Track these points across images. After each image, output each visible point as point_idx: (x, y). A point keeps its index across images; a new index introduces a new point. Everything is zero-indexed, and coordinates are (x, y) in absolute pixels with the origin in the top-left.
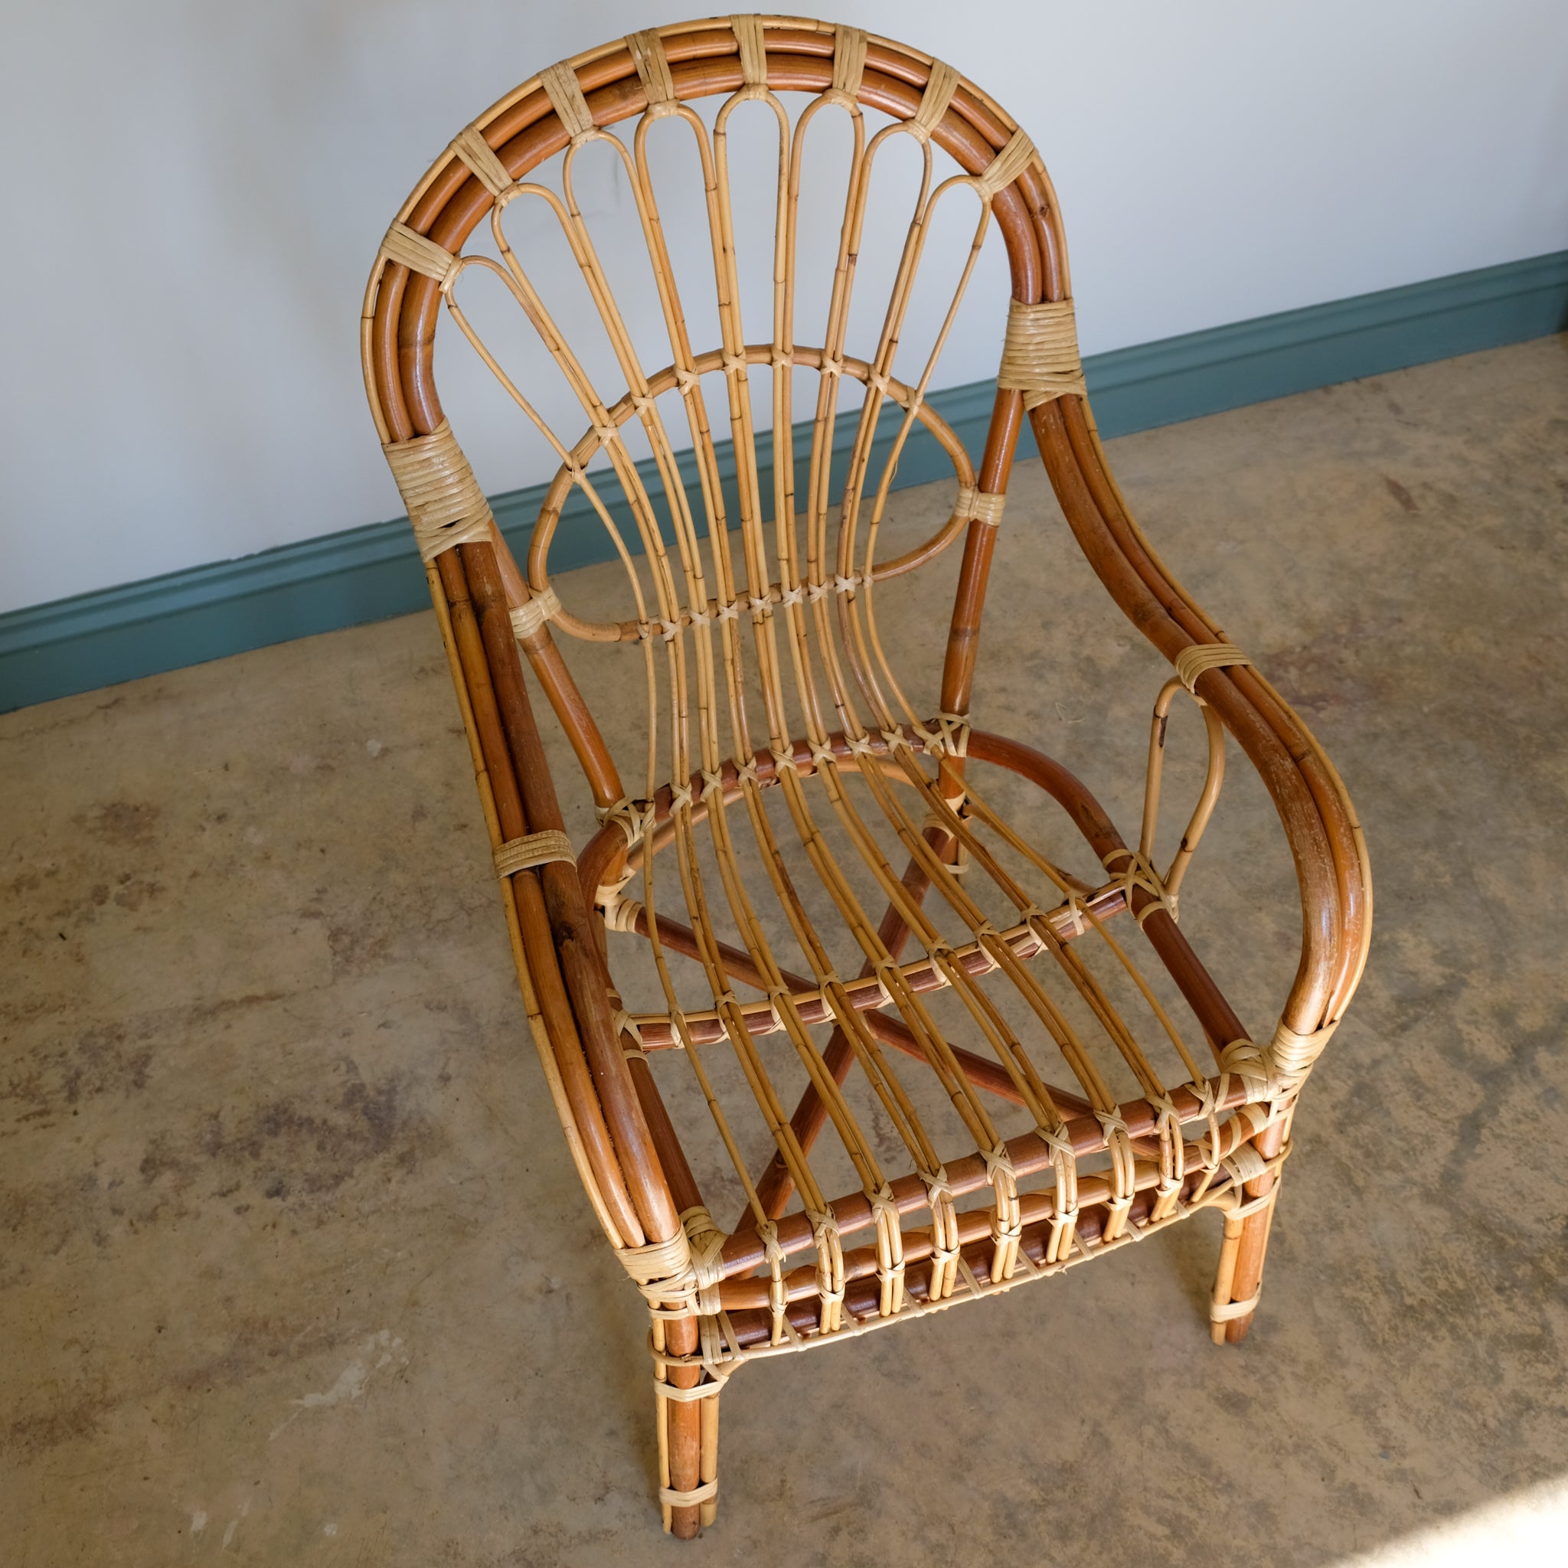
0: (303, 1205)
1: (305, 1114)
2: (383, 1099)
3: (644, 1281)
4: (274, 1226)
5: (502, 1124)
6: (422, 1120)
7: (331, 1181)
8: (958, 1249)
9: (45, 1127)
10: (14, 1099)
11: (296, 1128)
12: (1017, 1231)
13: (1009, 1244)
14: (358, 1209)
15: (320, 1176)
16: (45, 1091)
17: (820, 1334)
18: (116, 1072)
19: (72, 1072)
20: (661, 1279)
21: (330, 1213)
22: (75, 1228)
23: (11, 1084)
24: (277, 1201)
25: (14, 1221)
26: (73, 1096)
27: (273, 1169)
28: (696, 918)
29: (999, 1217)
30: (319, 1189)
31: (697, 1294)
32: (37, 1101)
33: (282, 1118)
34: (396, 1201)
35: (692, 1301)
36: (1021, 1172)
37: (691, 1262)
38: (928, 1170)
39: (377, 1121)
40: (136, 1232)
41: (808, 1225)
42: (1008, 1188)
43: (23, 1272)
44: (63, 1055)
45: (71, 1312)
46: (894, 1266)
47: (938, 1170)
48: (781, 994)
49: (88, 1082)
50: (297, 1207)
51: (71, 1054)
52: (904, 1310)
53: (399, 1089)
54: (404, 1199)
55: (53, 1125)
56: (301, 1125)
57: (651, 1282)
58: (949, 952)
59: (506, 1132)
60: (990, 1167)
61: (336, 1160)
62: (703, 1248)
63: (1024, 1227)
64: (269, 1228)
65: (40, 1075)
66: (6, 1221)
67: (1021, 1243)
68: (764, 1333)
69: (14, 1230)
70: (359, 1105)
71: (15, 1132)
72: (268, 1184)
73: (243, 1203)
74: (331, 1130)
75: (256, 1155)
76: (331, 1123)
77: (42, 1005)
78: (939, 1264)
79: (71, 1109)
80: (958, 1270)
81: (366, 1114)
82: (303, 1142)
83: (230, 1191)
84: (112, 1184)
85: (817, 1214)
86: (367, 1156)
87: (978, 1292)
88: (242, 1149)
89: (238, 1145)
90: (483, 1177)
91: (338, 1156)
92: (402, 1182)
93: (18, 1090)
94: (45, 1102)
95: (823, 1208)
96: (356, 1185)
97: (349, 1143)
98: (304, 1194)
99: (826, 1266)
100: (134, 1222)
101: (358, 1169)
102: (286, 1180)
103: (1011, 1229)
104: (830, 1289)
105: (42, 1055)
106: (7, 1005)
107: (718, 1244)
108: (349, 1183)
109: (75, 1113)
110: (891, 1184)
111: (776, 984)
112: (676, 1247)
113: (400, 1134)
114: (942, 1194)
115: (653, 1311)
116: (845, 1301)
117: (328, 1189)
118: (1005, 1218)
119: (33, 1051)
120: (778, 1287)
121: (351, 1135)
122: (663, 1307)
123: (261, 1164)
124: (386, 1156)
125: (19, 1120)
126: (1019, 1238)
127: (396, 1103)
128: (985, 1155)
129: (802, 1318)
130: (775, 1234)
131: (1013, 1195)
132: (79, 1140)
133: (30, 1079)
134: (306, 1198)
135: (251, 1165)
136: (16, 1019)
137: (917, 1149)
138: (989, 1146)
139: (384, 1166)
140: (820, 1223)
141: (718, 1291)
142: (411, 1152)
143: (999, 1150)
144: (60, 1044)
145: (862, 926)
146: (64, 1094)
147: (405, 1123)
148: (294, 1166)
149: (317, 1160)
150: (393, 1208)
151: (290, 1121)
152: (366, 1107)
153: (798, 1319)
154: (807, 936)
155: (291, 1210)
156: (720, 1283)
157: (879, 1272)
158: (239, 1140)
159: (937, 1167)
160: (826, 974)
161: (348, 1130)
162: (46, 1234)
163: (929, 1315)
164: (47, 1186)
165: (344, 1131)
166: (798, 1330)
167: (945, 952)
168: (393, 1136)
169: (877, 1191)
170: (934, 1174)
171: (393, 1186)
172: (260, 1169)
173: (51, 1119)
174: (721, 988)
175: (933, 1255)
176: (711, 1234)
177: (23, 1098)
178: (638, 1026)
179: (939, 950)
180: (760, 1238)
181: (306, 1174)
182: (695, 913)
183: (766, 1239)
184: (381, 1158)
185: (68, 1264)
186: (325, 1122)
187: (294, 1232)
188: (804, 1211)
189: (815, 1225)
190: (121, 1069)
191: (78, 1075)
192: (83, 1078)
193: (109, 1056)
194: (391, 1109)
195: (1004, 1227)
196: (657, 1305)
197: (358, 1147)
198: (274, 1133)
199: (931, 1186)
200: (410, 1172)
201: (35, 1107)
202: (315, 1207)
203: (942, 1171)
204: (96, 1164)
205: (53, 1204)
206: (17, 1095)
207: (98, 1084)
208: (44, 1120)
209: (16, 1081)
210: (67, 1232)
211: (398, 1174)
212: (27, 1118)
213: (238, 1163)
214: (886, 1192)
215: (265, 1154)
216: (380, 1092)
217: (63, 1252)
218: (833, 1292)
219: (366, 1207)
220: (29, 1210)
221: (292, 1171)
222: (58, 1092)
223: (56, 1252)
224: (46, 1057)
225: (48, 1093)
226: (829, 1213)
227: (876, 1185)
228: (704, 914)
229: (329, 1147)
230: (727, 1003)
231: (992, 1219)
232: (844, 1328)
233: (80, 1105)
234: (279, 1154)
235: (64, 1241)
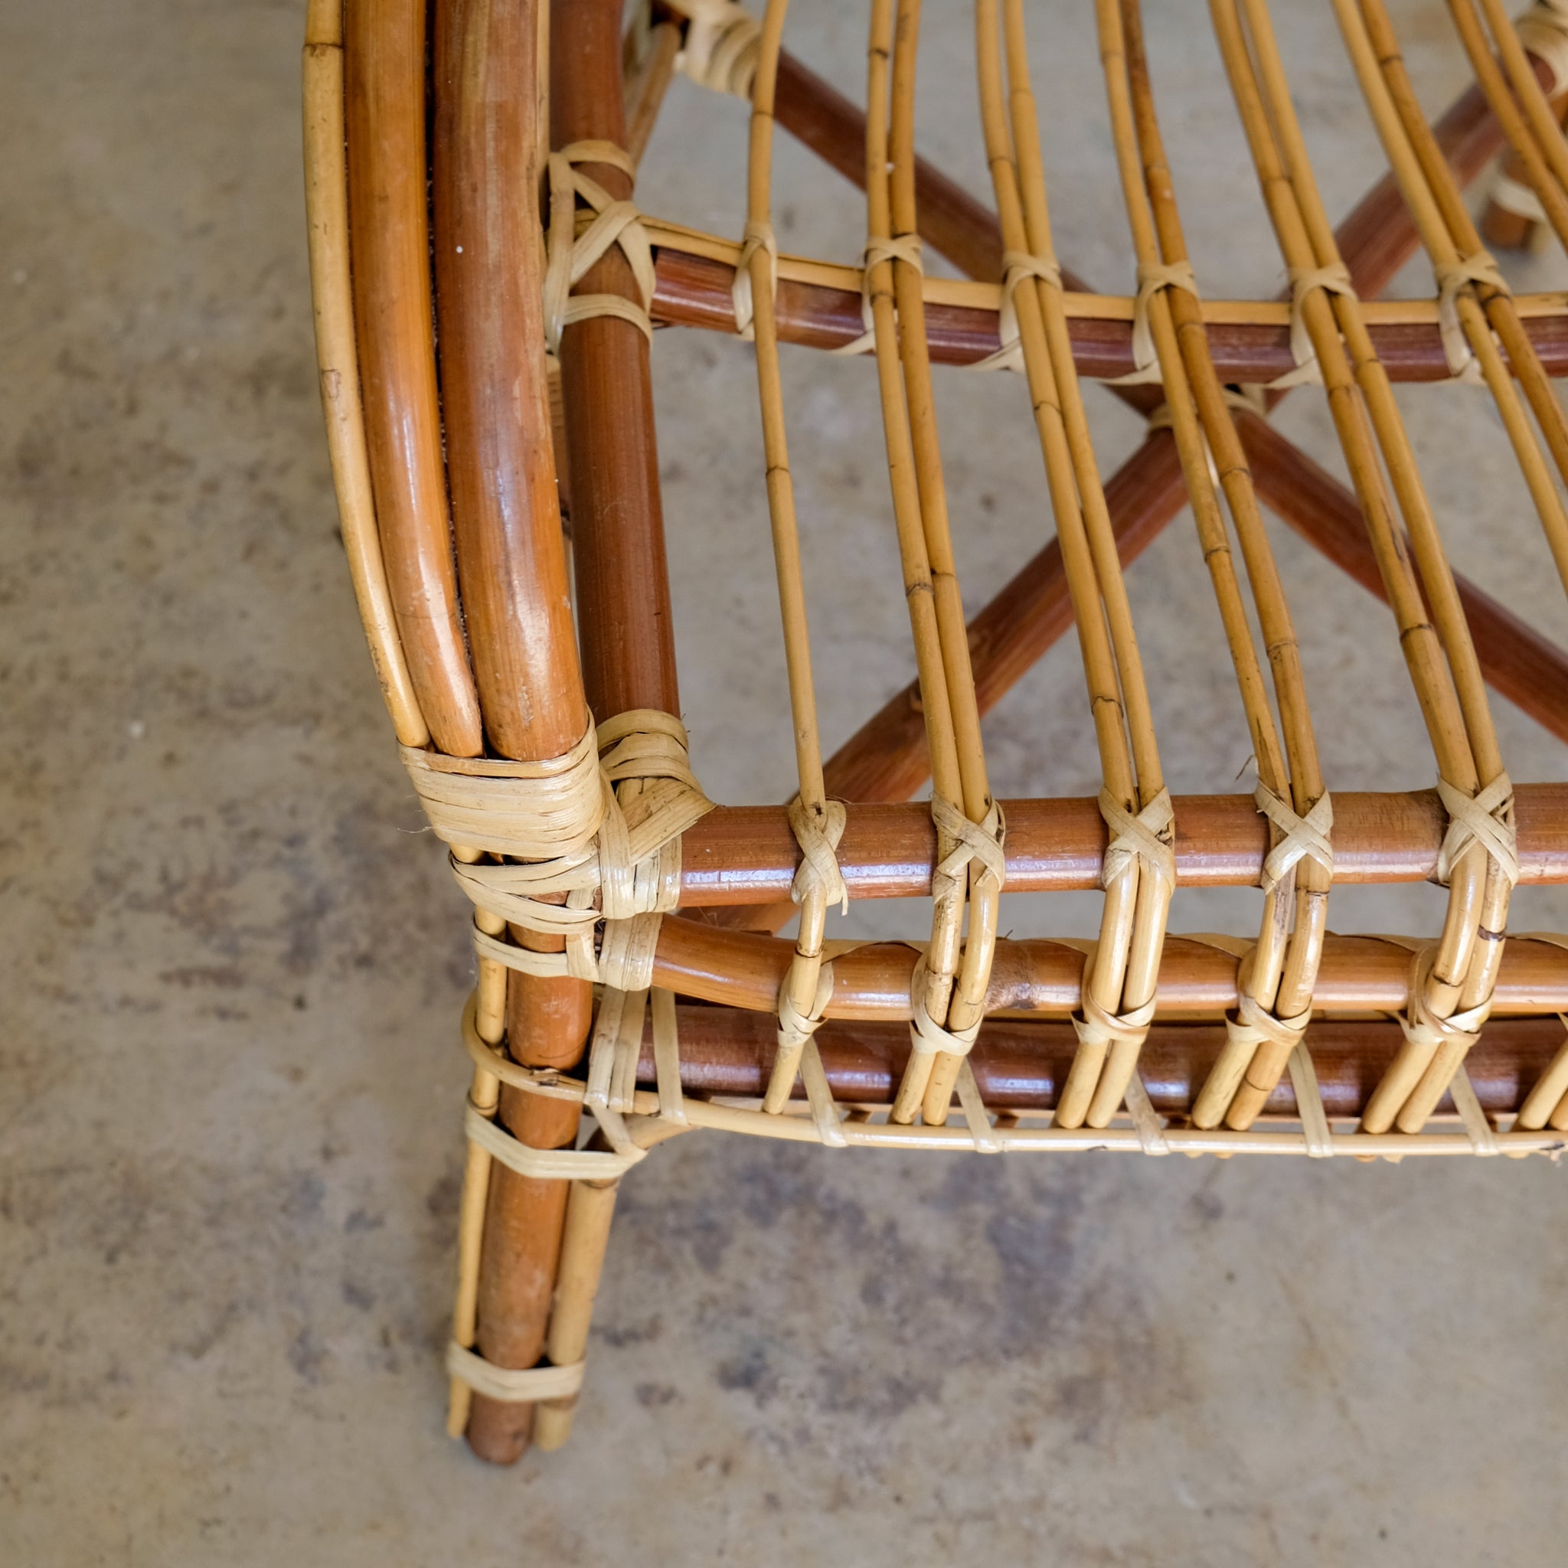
0: (804, 1435)
1: (845, 1191)
2: (1043, 1213)
3: (468, 854)
4: (726, 1467)
5: (1334, 1383)
6: (1134, 1304)
7: (883, 1395)
8: (1304, 1020)
9: (223, 1014)
10: (162, 920)
11: (817, 1219)
12: (1471, 1021)
13: (1441, 1048)
14: (938, 1495)
15: (856, 1371)
16: (237, 921)
17: (892, 1121)
18: (411, 928)
19: (308, 895)
20: (510, 861)
21: (869, 1482)
22: (251, 1305)
23: (164, 877)
24: (741, 1402)
25: (112, 1237)
26: (300, 957)
27: (745, 1312)
28: (884, 54)
29: (1440, 969)
30: (851, 1406)
31: (600, 927)
32: (215, 941)
33: (788, 1183)
34: (1037, 1504)
35: (585, 944)
36: (1532, 870)
37: (596, 840)
38: (1286, 795)
39: (1019, 1270)
40: (392, 1366)
41: (927, 838)
42: (1486, 903)
43: (113, 1376)
44: (295, 841)
45: (206, 1524)
46: (1122, 1010)
47: (1313, 802)
48: (1037, 278)
49: (341, 933)
50: (789, 1436)
51: (314, 844)
52: (1116, 1127)
53: (1088, 1198)
54: (1058, 1507)
55: (242, 1016)
56: (831, 1216)
57: (486, 859)
58: (1497, 294)
59: (1342, 1407)
60: (1457, 833)
61: (901, 1341)
62: (639, 813)
63: (1493, 1018)
64: (712, 1469)
65: (234, 877)
66: (97, 1231)
67: (1472, 1054)
68: (747, 1075)
69: (111, 1259)
70: (982, 1211)
71: (153, 1007)
72: (726, 1347)
73: (662, 1377)
74: (905, 1255)
75: (710, 1261)
76: (906, 1235)
77: (268, 698)
78: (1244, 1040)
79: (291, 990)
80: (1287, 1074)
81: (994, 1238)
82: (830, 1265)
83: (633, 1336)
84: (356, 1220)
85: (959, 818)
86: (982, 1357)
87: (1320, 1140)
88: (680, 1232)
89: (671, 1220)
90: (1266, 1515)
91: (909, 1332)
92: (1060, 1457)
93: (179, 900)
94: (231, 949)
95: (979, 807)
96: (946, 1424)
97: (940, 1306)
98: (812, 1406)
99: (946, 960)
100: (394, 1338)
101: (954, 1384)
102: (773, 1355)
103: (1458, 1011)
104: (941, 1019)
105: (246, 827)
106: (188, 673)
107: (683, 815)
108: (923, 1416)
109: (300, 1003)
110: (1179, 804)
111: (1032, 251)
112: (566, 780)
113: (1073, 1326)
114: (1303, 865)
115: (480, 936)
116: (975, 1056)
117: (874, 1413)
118: (1456, 974)
119: (229, 810)
120: (808, 973)
121: (948, 1286)
122: (509, 935)
123: (718, 1289)
124: (1031, 1371)
125: (166, 978)
126: (1471, 1041)
127: (1075, 1236)
128: (1454, 800)
129: (856, 1069)
130: (836, 834)
131: (1495, 925)
132: (296, 1074)
133: (209, 881)
134: (816, 1419)
135: (695, 1284)
136: (203, 714)
137: (1272, 735)
138: (1470, 780)
139: (1022, 1397)
140: (960, 842)
141: (654, 936)
142: (1095, 1380)
143: (1492, 797)
144: (293, 812)
145: (1291, 181)
146: (281, 945)
147: (1089, 1299)
148: (800, 1320)
149: (857, 1327)
150: (1026, 1522)
151: (805, 1196)
152: (999, 1221)
153: (845, 1068)
154: (1146, 171)
155: (773, 1438)
156: (665, 917)
157: (1079, 1014)
158: (674, 1205)
159: (1314, 792)
160: (1166, 260)
161: (948, 1268)
162: (182, 1296)
163: (1178, 1157)
164: (204, 1169)
165: (935, 1269)
166: (840, 1096)
167: (1487, 292)
168: (1054, 1322)
169: (1137, 804)
170: (1302, 806)
171: (1035, 1459)
172: (714, 1301)
173: (242, 998)
174: (893, 223)
175: (1233, 1014)
176: (674, 788)
177: (187, 922)
178: (655, 250)
179: (1474, 282)
180: (793, 835)
181: (824, 1353)
182: (886, 41)
183: (807, 840)
184: (1017, 1373)
185: (222, 1394)
186: (891, 1228)
187: (772, 1502)
188: (929, 804)
189: (947, 843)
190: (425, 924)
191: (322, 906)
192: (333, 917)
193: (400, 880)
194: (1061, 1248)
195: (1442, 1001)
196: (494, 925)
197: (962, 1325)
198: (763, 1215)
199: (1284, 836)
200: (1083, 1437)
201: (208, 957)
202: (833, 1450)
203: (1325, 807)
204: (327, 1154)
205: (212, 1222)
206: (173, 912)
207: (364, 943)
208: (225, 997)
209: (176, 874)
210: (232, 1308)
211: (1052, 1433)
212: (185, 977)
213: (664, 1265)
214: (1158, 815)
215: (732, 1261)
216: (1040, 1193)
217: (213, 1359)
218: (947, 1028)
219: (962, 1496)
220: (154, 1219)
221: (790, 1333)
222: (265, 933)
223: (198, 1350)
224: (255, 834)
225: (247, 930)
226: (991, 824)
227: (1137, 791)
228: (906, 48)
229: (891, 1299)
230: (894, 260)
231: (1418, 970)
232: (955, 1124)
233: (313, 986)
234: (765, 1275)
235: (219, 1330)
